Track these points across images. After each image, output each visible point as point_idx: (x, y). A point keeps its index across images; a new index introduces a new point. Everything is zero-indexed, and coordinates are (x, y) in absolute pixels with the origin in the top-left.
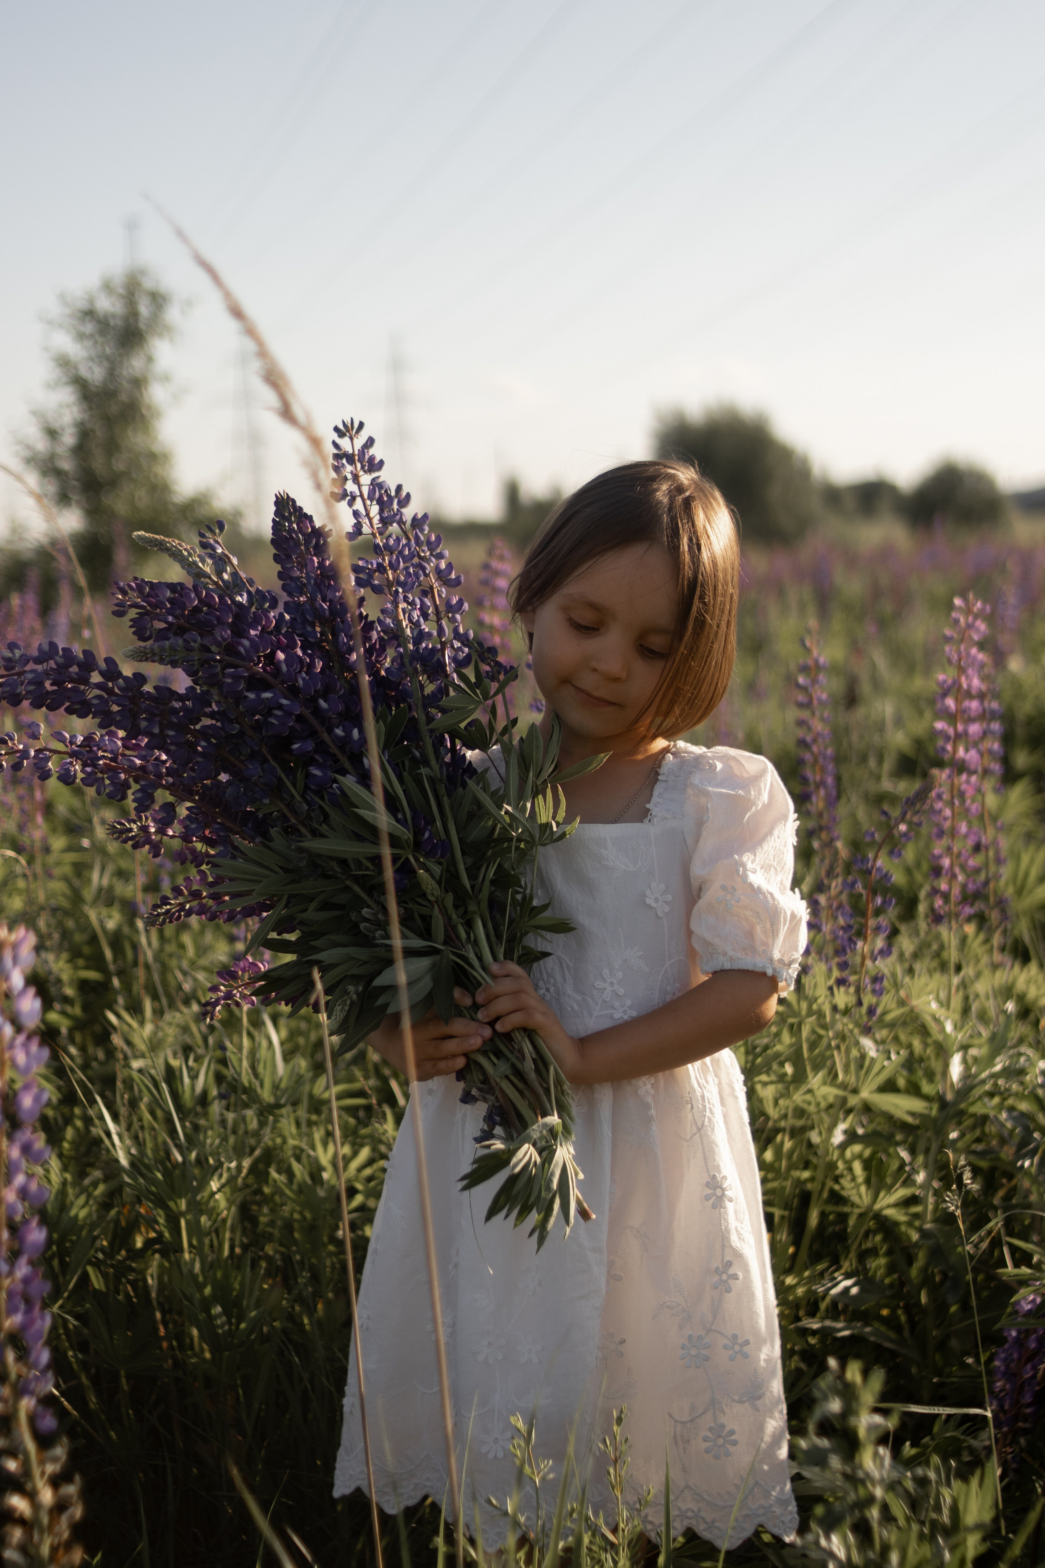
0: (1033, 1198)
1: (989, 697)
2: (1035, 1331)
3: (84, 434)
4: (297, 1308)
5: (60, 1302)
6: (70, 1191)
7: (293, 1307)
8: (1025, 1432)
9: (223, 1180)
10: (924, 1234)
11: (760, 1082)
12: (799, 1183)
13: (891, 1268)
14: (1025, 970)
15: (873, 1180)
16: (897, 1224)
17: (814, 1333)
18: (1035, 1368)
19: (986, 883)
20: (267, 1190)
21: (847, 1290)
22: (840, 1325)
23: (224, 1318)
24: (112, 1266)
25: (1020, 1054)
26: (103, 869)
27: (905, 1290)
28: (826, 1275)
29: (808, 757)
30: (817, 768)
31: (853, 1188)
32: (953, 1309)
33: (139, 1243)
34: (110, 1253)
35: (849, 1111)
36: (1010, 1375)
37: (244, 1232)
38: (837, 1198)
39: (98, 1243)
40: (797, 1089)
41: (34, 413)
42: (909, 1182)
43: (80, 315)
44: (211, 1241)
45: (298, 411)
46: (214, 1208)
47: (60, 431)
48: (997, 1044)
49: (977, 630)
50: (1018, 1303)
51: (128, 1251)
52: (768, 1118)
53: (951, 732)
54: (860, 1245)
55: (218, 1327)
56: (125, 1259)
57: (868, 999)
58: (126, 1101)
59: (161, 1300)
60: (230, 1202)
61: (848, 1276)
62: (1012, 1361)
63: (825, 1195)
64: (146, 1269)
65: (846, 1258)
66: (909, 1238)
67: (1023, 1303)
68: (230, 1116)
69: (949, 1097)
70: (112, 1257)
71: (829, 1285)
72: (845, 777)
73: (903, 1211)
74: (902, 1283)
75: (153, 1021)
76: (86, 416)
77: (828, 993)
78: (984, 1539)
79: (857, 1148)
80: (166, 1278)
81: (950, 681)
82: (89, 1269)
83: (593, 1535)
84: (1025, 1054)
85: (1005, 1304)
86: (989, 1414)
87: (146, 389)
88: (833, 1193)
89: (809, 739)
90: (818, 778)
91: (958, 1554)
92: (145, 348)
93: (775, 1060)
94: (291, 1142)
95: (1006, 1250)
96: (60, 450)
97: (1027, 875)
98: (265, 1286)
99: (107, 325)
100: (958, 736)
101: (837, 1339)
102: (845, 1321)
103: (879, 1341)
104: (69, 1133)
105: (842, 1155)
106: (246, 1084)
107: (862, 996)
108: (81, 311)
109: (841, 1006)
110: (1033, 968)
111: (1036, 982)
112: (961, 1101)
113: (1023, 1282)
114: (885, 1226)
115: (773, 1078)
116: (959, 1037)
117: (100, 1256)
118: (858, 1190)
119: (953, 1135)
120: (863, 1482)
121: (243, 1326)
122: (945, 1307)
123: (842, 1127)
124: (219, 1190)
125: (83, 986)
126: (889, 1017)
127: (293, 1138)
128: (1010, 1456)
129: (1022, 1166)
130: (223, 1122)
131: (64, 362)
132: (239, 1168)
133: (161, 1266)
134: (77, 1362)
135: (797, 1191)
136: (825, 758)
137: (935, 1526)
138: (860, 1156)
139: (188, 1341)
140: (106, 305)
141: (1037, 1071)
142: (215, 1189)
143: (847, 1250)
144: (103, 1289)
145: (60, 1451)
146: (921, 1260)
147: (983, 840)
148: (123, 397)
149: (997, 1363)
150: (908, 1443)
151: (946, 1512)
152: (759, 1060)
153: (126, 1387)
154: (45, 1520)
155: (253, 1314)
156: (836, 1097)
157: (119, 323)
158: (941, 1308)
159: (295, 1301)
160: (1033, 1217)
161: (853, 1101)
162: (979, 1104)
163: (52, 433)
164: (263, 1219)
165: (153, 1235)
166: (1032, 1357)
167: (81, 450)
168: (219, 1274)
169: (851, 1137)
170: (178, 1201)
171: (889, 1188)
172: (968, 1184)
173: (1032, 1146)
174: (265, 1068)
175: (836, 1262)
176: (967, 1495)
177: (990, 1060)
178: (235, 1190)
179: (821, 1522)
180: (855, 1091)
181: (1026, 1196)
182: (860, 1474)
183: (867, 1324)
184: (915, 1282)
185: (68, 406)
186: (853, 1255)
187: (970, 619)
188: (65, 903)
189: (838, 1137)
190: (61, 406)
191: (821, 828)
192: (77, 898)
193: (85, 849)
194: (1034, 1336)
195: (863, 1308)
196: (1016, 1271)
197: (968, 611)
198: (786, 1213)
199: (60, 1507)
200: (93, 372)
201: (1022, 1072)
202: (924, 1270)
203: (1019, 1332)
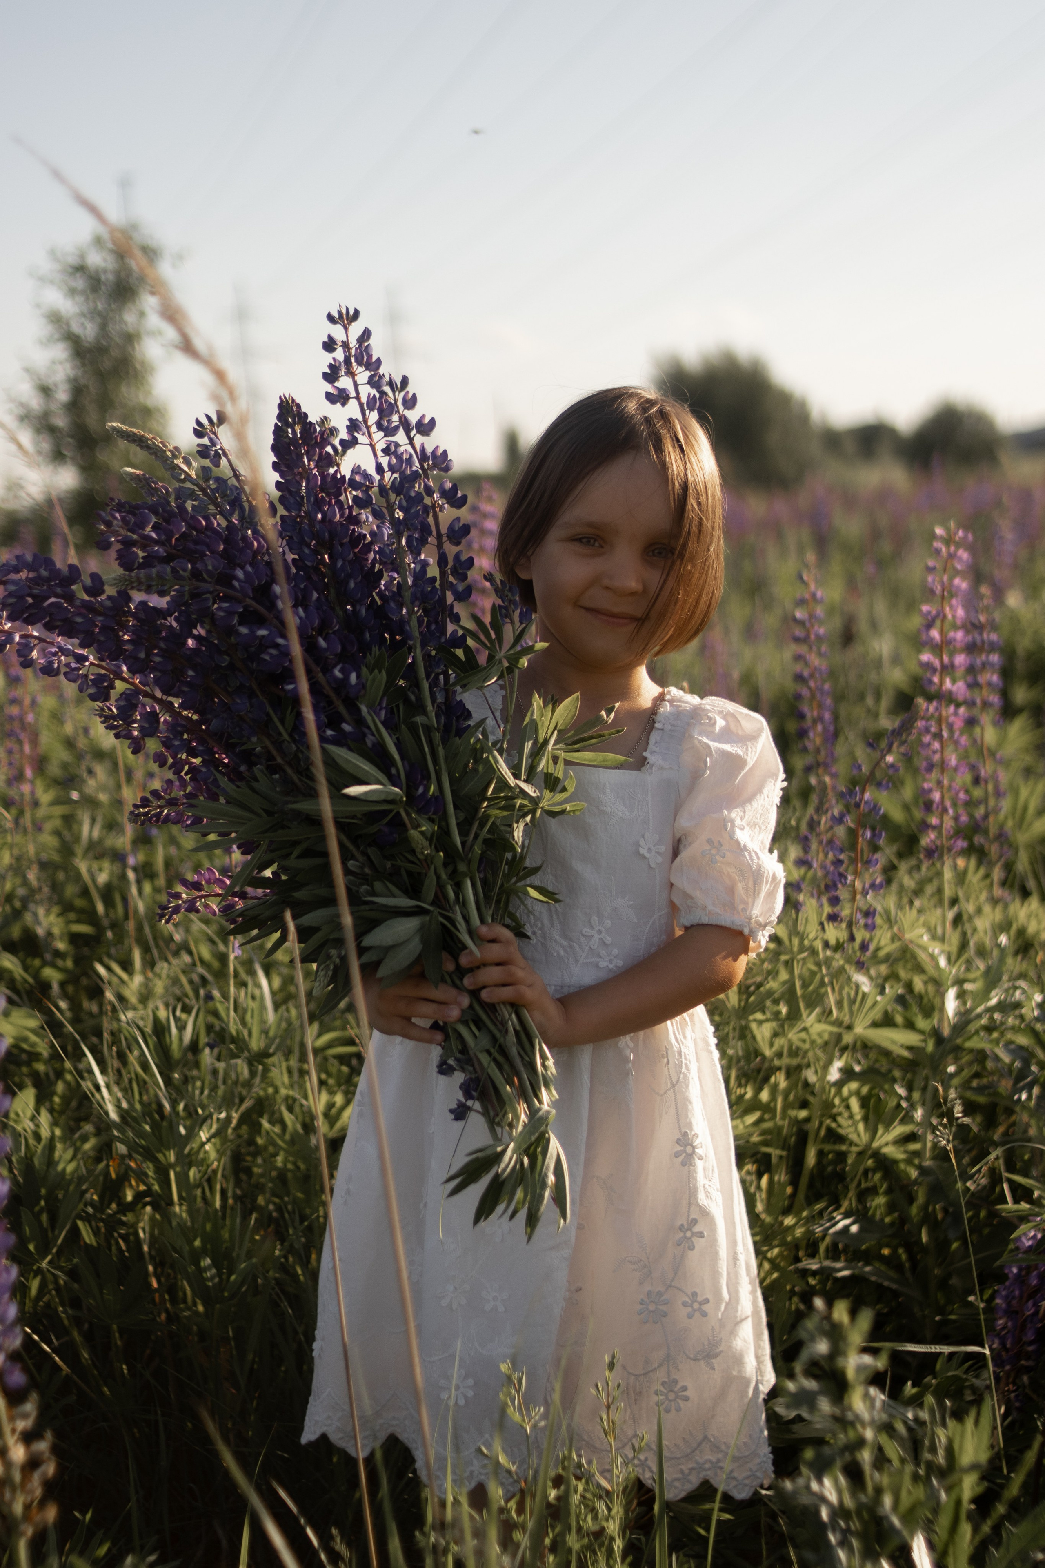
0: (1032, 1132)
1: (988, 628)
2: (1036, 1267)
3: (78, 391)
4: (291, 1259)
5: (49, 1258)
6: (59, 1146)
7: (286, 1258)
8: (1028, 1370)
9: (213, 1130)
10: (923, 1171)
11: (755, 1020)
12: (796, 1122)
13: (891, 1207)
14: (1026, 904)
15: (871, 1116)
16: (895, 1162)
17: (814, 1273)
18: (1036, 1305)
19: (986, 816)
20: (260, 1141)
21: (846, 1228)
22: (839, 1265)
23: (214, 1271)
24: (102, 1220)
25: (1016, 988)
26: (93, 820)
27: (906, 1228)
28: (825, 1214)
29: (805, 692)
30: (815, 704)
31: (849, 1126)
32: (955, 1245)
33: (129, 1197)
34: (100, 1207)
35: (844, 1049)
36: (1011, 1313)
37: (238, 1183)
38: (833, 1136)
39: (88, 1196)
40: (792, 1026)
41: (27, 370)
42: (907, 1119)
43: (70, 270)
44: (203, 1192)
45: (199, 344)
46: (204, 1160)
47: (53, 388)
48: (992, 979)
49: (960, 560)
50: (1018, 1239)
51: (118, 1205)
52: (764, 1057)
53: (937, 663)
54: (859, 1184)
55: (208, 1279)
56: (115, 1213)
57: (860, 935)
58: (114, 1054)
59: (153, 1253)
60: (220, 1153)
61: (846, 1216)
62: (1014, 1298)
63: (823, 1132)
64: (138, 1222)
65: (845, 1197)
66: (908, 1175)
67: (1024, 1239)
68: (221, 1066)
69: (946, 1032)
70: (102, 1211)
71: (828, 1224)
72: (843, 713)
73: (902, 1149)
74: (903, 1220)
75: (143, 972)
76: (80, 373)
77: (819, 928)
78: (983, 1478)
79: (854, 1085)
80: (156, 1232)
81: (934, 612)
82: (80, 1223)
83: (587, 1483)
84: (1019, 987)
85: (1007, 1241)
86: (987, 1352)
87: (139, 344)
88: (829, 1130)
89: (806, 673)
90: (815, 714)
91: (954, 1496)
92: (137, 302)
93: (769, 998)
94: (283, 1091)
95: (1006, 1187)
96: (53, 407)
97: (1025, 809)
98: (257, 1237)
99: (98, 281)
100: (944, 668)
101: (837, 1280)
102: (846, 1260)
103: (880, 1281)
104: (60, 1087)
105: (839, 1092)
106: (234, 1033)
107: (855, 931)
108: (72, 267)
109: (833, 942)
110: (1034, 902)
111: (1037, 916)
112: (958, 1036)
113: (1024, 1218)
114: (885, 1164)
115: (768, 1015)
116: (954, 971)
117: (90, 1210)
118: (856, 1128)
119: (951, 1069)
120: (852, 1424)
121: (233, 1278)
122: (947, 1243)
123: (838, 1064)
124: (209, 1140)
125: (74, 939)
126: (882, 953)
127: (286, 1088)
128: (1013, 1395)
129: (1019, 1099)
130: (215, 1072)
131: (55, 319)
132: (229, 1119)
133: (152, 1219)
134: (68, 1318)
135: (795, 1129)
136: (822, 692)
137: (931, 1467)
138: (858, 1093)
139: (181, 1294)
140: (96, 259)
141: (1034, 1004)
142: (204, 1139)
143: (847, 1188)
144: (95, 1244)
145: (30, 1407)
146: (921, 1197)
147: (983, 774)
148: (115, 353)
149: (998, 1301)
150: (909, 1383)
151: (941, 1453)
152: (752, 998)
153: (119, 1342)
154: (17, 1476)
155: (243, 1266)
156: (831, 1033)
157: (111, 277)
158: (941, 1245)
159: (289, 1252)
160: (1033, 1150)
161: (848, 1039)
162: (975, 1038)
163: (45, 390)
164: (256, 1170)
165: (142, 1188)
166: (1033, 1294)
167: (74, 406)
168: (208, 1227)
169: (848, 1074)
170: (167, 1153)
171: (888, 1126)
172: (958, 1118)
173: (1029, 1079)
174: (252, 1016)
175: (835, 1202)
176: (962, 1435)
177: (985, 995)
178: (225, 1140)
179: (811, 1465)
180: (849, 1028)
181: (1026, 1131)
182: (850, 1416)
183: (867, 1263)
184: (915, 1220)
185: (61, 363)
186: (852, 1194)
187: (952, 549)
188: (56, 857)
189: (834, 1075)
190: (53, 362)
191: (818, 764)
192: (67, 850)
193: (76, 802)
194: (1035, 1273)
195: (863, 1247)
196: (1016, 1207)
197: (948, 541)
198: (784, 1153)
199: (32, 1464)
200: (85, 328)
201: (1018, 1005)
202: (925, 1207)
203: (1020, 1269)
